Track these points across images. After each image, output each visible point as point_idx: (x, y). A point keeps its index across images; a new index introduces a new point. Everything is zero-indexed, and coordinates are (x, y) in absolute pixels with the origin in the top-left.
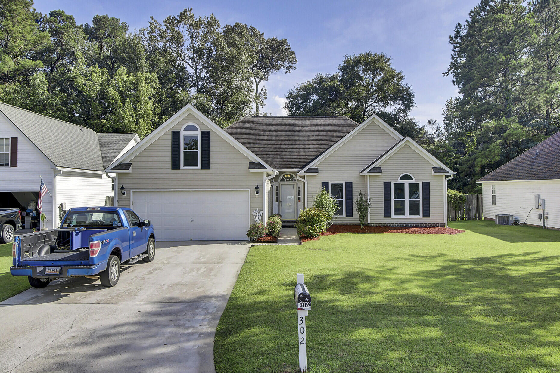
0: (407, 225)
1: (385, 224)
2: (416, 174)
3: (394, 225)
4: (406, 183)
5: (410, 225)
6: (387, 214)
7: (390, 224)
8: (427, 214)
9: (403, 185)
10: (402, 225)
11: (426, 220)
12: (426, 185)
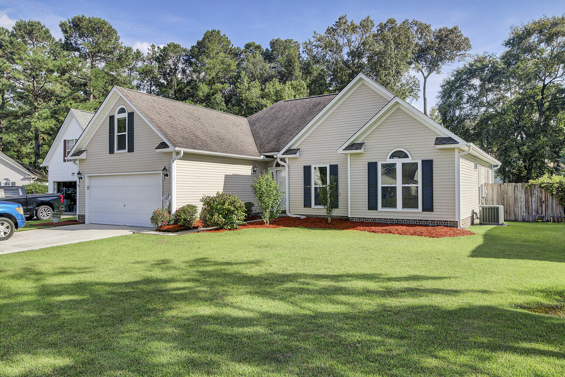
0: (400, 222)
1: (371, 218)
2: (413, 150)
3: (382, 221)
4: (399, 162)
5: (405, 222)
6: (372, 206)
7: (376, 219)
8: (428, 207)
9: (394, 165)
10: (393, 221)
11: (428, 216)
12: (428, 165)
